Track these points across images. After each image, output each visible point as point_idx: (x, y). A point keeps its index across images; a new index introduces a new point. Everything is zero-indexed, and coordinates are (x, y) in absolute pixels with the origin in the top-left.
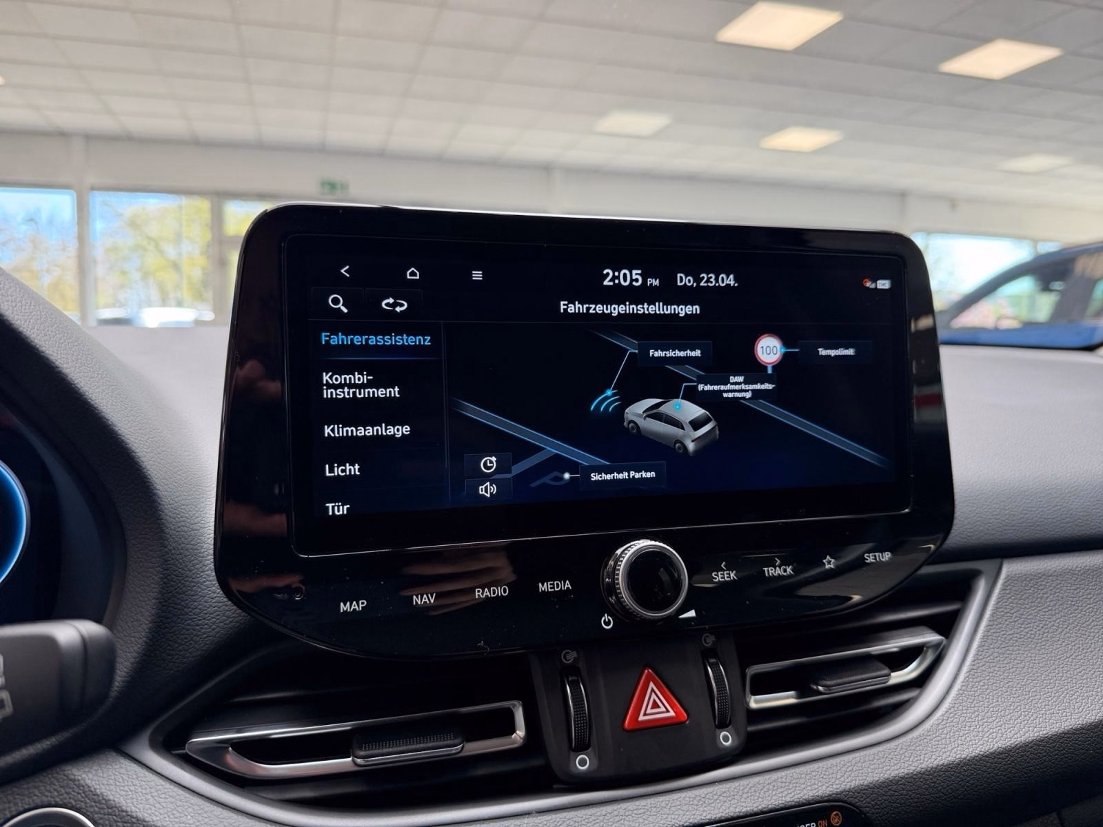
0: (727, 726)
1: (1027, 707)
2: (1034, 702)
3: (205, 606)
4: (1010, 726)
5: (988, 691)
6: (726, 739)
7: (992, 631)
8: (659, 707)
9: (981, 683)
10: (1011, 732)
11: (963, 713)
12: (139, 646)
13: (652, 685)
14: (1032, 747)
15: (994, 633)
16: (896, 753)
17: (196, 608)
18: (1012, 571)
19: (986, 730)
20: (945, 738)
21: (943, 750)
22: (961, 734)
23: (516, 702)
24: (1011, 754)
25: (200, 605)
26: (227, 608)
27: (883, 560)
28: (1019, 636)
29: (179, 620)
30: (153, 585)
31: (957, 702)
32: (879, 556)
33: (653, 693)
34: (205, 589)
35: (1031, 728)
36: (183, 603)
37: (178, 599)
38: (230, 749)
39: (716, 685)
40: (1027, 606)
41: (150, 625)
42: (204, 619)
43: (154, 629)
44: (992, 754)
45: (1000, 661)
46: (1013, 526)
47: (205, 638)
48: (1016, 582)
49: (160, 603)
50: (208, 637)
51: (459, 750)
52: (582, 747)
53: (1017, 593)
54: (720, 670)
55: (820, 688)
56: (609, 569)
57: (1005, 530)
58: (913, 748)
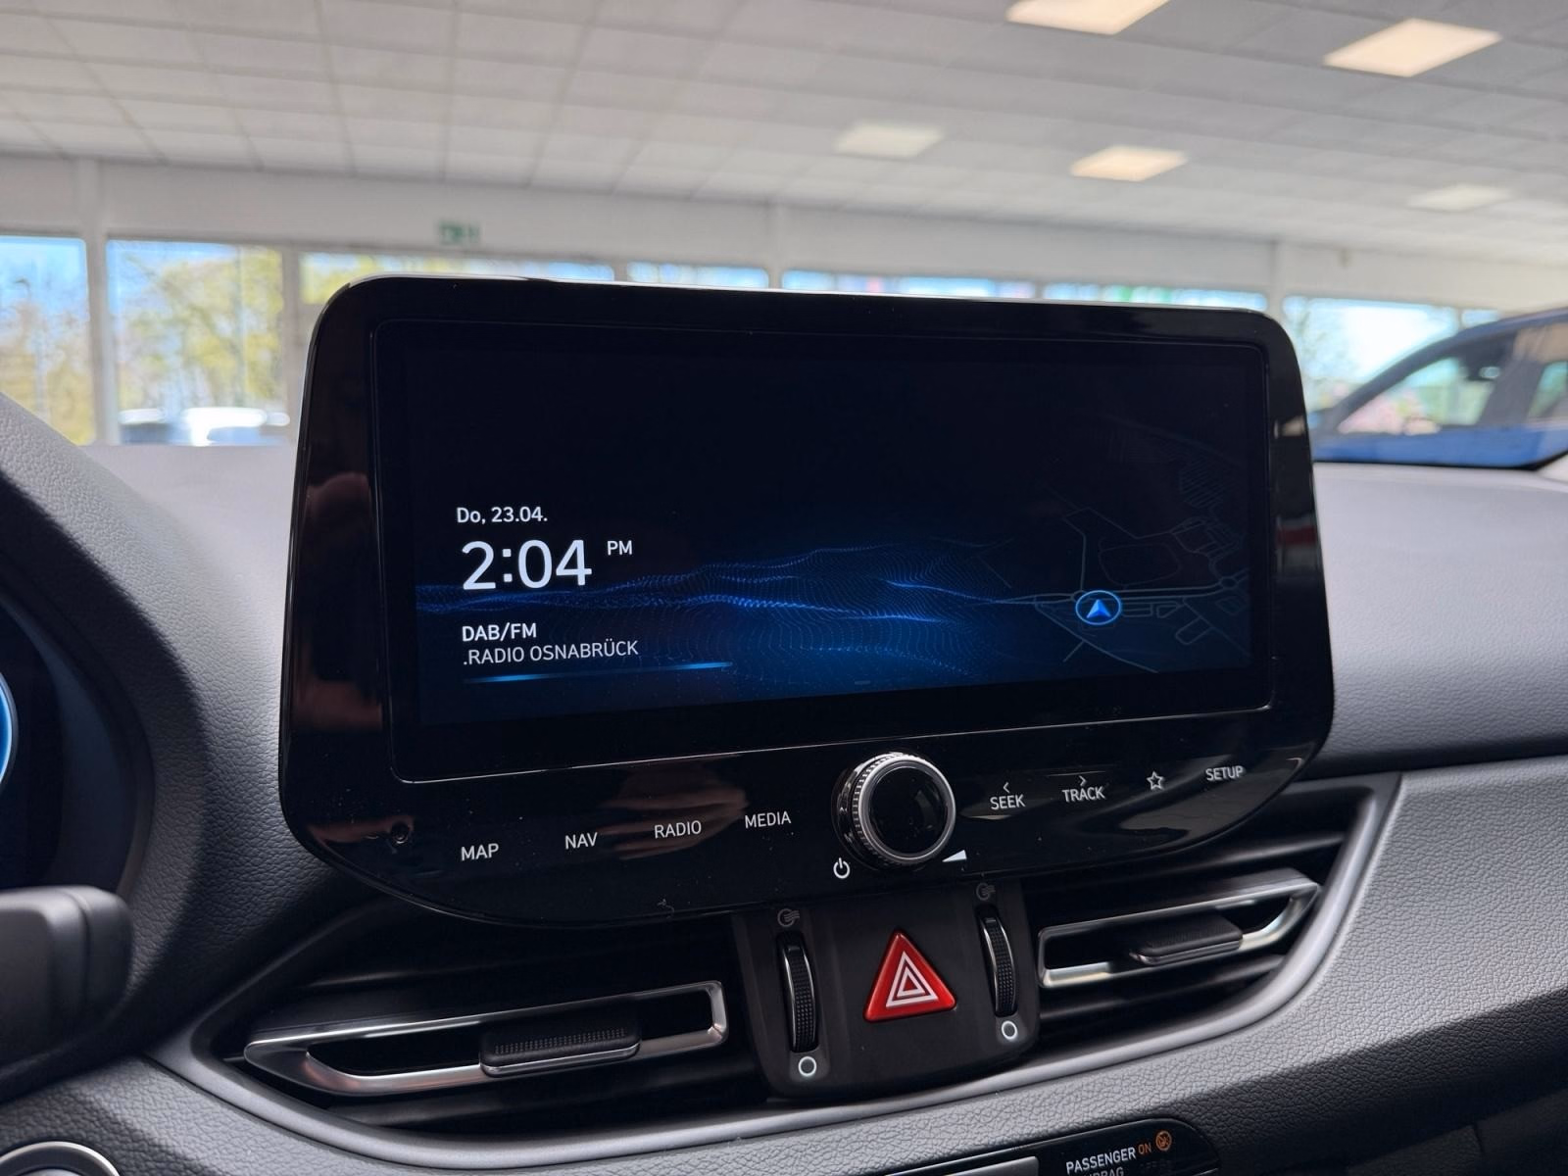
0: (1012, 1013)
1: (1433, 981)
2: (1442, 974)
3: (269, 853)
4: (1409, 1008)
5: (1378, 959)
6: (1010, 1031)
7: (1385, 874)
8: (915, 988)
9: (1369, 948)
10: (1409, 1016)
11: (1343, 991)
12: (174, 911)
13: (905, 957)
14: (1438, 1037)
15: (1388, 877)
16: (1248, 1048)
17: (256, 856)
18: (1415, 790)
19: (1374, 1013)
20: (1318, 1026)
21: (1315, 1043)
22: (1340, 1021)
23: (713, 983)
24: (1409, 1047)
25: (261, 850)
26: (300, 855)
27: (1233, 777)
28: (1422, 881)
29: (232, 873)
30: (192, 825)
31: (1335, 974)
32: (1226, 771)
33: (907, 968)
34: (269, 829)
35: (1437, 1011)
36: (236, 849)
37: (230, 843)
38: (308, 1054)
39: (996, 956)
40: (1435, 839)
41: (190, 881)
42: (267, 871)
43: (195, 888)
44: (1382, 1047)
45: (1395, 916)
46: (1416, 726)
47: (270, 897)
48: (1419, 805)
49: (204, 850)
50: (274, 896)
51: (632, 1052)
52: (806, 1047)
53: (1421, 820)
54: (1002, 934)
55: (1143, 958)
56: (844, 793)
57: (1405, 731)
58: (1273, 1040)
